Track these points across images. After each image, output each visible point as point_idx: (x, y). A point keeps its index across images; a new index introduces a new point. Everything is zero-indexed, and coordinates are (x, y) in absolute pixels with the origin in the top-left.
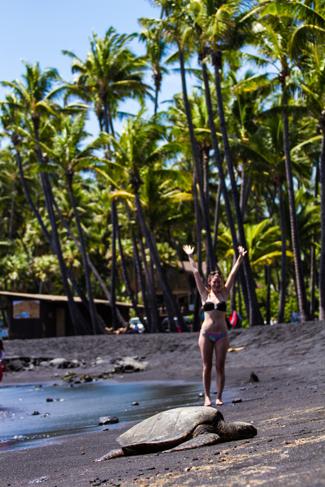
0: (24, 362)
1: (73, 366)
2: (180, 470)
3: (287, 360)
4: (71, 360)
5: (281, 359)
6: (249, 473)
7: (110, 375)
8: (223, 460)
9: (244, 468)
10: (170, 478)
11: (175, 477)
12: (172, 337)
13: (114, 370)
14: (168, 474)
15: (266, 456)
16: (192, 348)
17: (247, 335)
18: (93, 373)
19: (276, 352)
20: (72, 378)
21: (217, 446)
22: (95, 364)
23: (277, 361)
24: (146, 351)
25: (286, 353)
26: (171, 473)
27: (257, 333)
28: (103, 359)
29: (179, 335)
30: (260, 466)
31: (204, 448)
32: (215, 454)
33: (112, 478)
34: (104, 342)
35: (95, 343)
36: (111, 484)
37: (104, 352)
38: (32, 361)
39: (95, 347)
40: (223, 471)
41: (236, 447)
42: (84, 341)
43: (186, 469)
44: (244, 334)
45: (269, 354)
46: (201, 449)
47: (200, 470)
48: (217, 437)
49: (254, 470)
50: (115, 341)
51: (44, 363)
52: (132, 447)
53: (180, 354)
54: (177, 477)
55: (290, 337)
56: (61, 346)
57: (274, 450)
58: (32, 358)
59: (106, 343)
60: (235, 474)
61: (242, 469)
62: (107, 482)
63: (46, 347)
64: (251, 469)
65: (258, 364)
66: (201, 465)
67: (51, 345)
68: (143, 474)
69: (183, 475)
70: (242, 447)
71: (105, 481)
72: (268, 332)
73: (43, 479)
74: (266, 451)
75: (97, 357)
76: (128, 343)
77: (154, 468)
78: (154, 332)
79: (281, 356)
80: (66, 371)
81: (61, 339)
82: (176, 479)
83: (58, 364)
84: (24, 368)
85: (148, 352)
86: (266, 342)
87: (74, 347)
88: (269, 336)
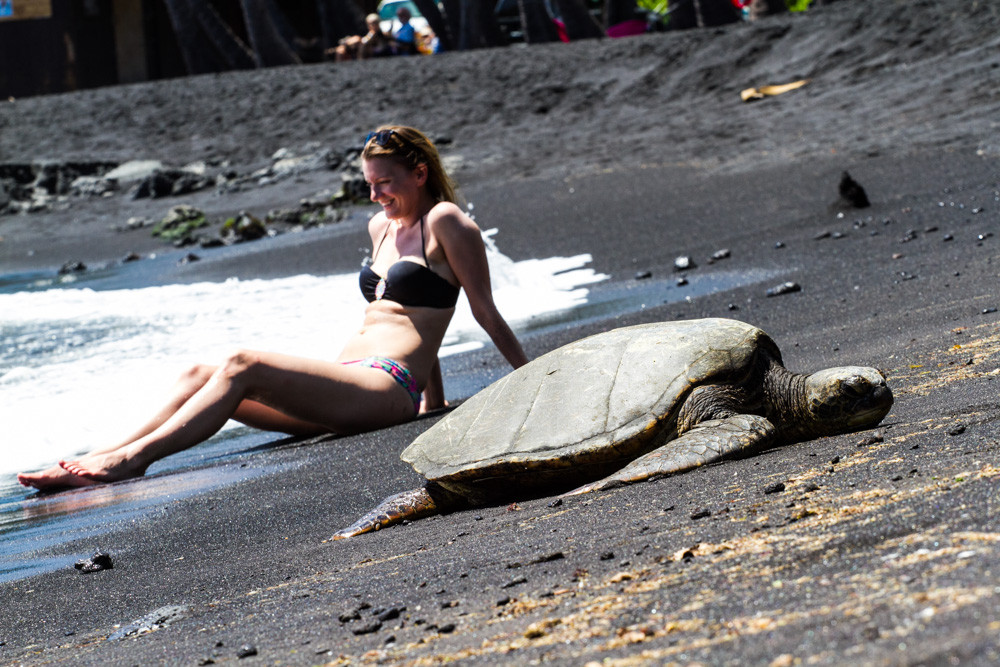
0: (9, 182)
1: (189, 188)
2: (658, 560)
3: (965, 119)
4: (183, 165)
5: (943, 116)
6: (912, 559)
7: (329, 211)
8: (806, 515)
9: (891, 542)
10: (628, 589)
11: (646, 586)
12: (539, 59)
13: (340, 194)
14: (618, 577)
15: (958, 490)
16: (614, 93)
17: (812, 38)
18: (263, 208)
19: (921, 91)
20: (191, 228)
21: (765, 460)
22: (270, 174)
23: (929, 126)
24: (450, 117)
25: (959, 95)
26: (626, 574)
27: (849, 26)
28: (298, 154)
29: (563, 50)
30: (946, 534)
31: (720, 471)
32: (768, 492)
33: (417, 601)
34: (296, 91)
35: (263, 99)
36: (419, 622)
37: (297, 127)
38: (41, 176)
39: (267, 114)
40: (815, 556)
41: (836, 461)
42: (222, 94)
43: (679, 555)
44: (801, 35)
45: (898, 103)
46: (709, 471)
47: (728, 554)
48: (765, 425)
49: (930, 547)
50: (335, 87)
51: (84, 182)
52: (465, 478)
53: (575, 120)
54: (655, 585)
55: (968, 36)
56: (140, 117)
57: (982, 467)
58: (38, 167)
59: (304, 96)
60: (866, 565)
61: (885, 546)
62: (402, 615)
63: (87, 121)
64: (918, 546)
65: (860, 139)
66: (728, 537)
67: (103, 113)
68: (524, 581)
69: (674, 578)
70: (859, 460)
71: (394, 615)
72: (888, 21)
73: (163, 620)
74: (951, 473)
75: (276, 148)
76: (382, 90)
77: (559, 556)
78: (471, 46)
79: (944, 107)
80: (168, 207)
81: (137, 89)
82: (652, 592)
83: (138, 181)
84: (15, 204)
85: (458, 118)
86: (884, 58)
87: (189, 117)
88: (893, 36)
